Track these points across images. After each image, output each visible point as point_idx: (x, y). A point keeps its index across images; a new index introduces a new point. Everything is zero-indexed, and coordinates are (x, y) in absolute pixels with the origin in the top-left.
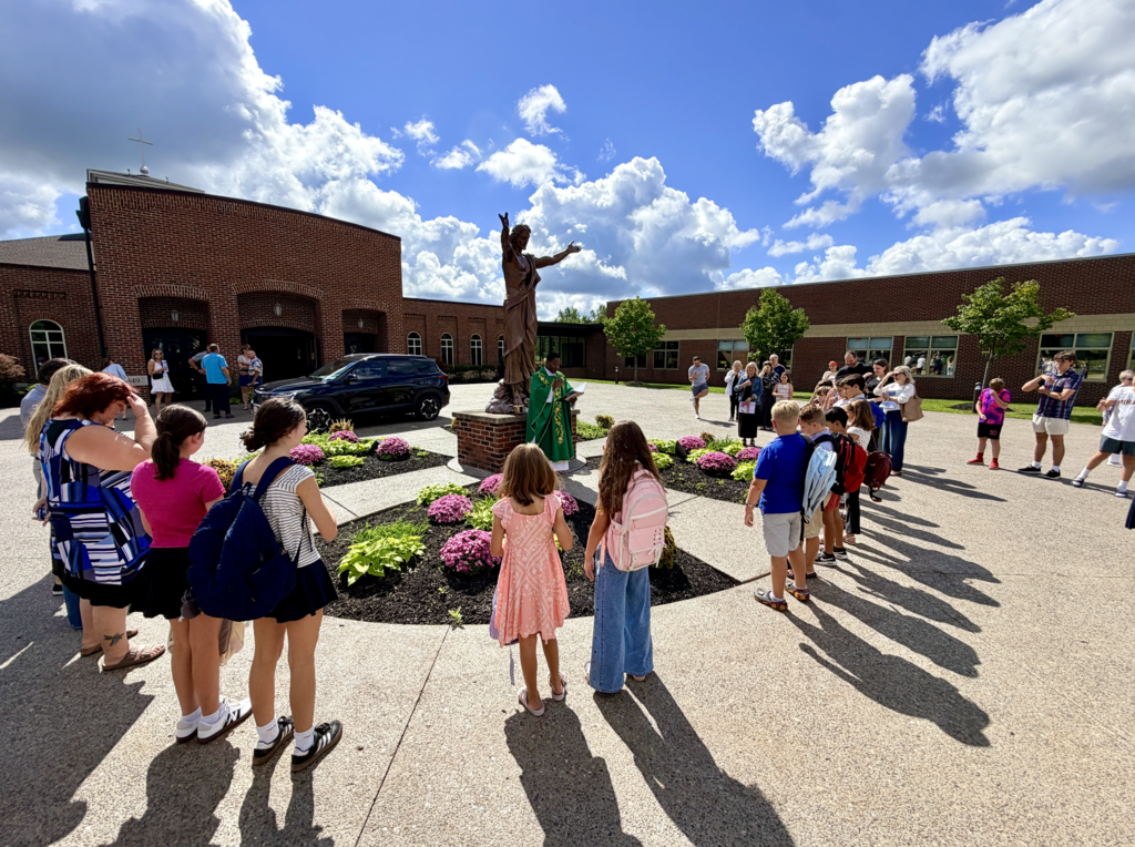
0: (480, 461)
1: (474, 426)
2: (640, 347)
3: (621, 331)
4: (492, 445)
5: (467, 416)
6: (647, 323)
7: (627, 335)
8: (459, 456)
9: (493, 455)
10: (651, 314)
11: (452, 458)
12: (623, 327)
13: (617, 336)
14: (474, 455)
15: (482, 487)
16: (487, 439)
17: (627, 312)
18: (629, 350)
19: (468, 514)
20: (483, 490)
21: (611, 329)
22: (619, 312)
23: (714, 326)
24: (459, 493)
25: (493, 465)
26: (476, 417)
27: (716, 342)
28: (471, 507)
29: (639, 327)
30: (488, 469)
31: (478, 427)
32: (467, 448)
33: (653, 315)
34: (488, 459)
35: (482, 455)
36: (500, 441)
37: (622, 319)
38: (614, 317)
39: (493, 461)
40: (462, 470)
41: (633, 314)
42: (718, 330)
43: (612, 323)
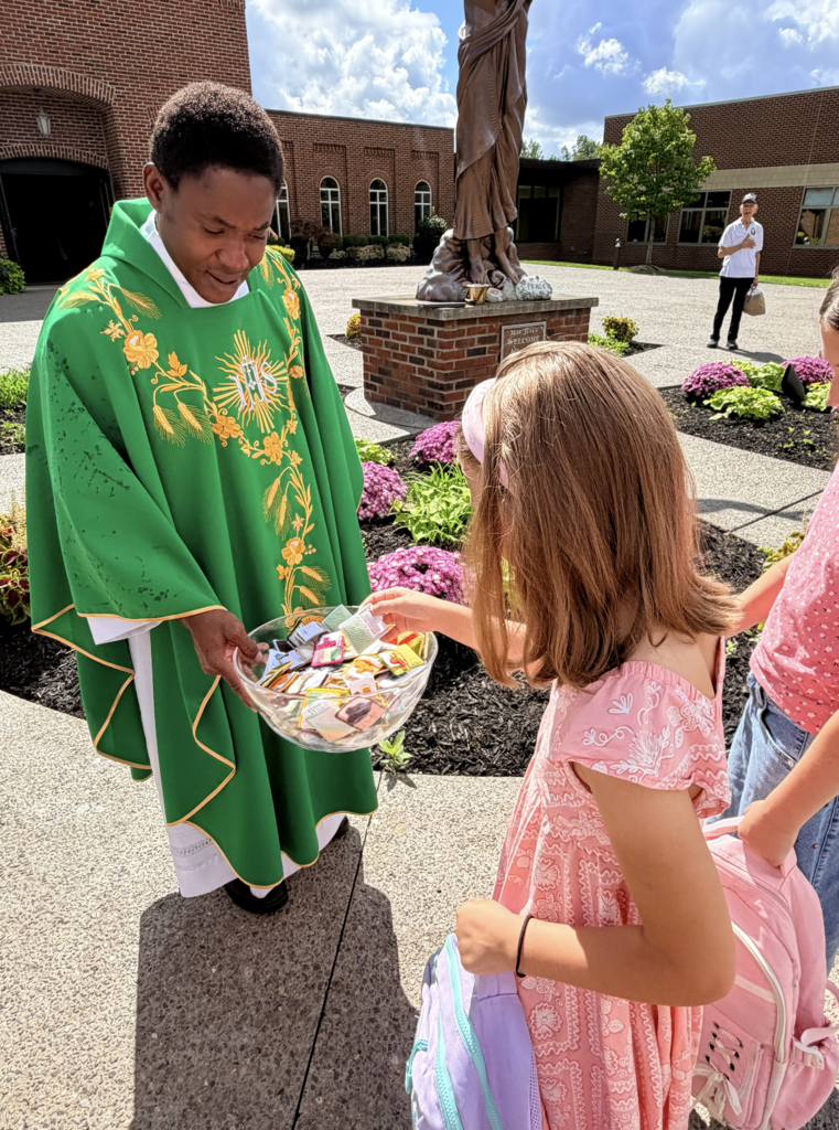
0: (406, 397)
1: (394, 326)
2: (663, 201)
3: (631, 170)
4: (431, 364)
5: (381, 305)
6: (680, 154)
7: (643, 177)
8: (367, 386)
9: (431, 384)
10: (689, 136)
11: (352, 389)
12: (634, 163)
13: (623, 179)
14: (393, 384)
15: (418, 446)
16: (421, 351)
17: (646, 131)
18: (642, 206)
19: (398, 505)
20: (421, 453)
21: (614, 165)
22: (631, 133)
23: (801, 161)
24: (374, 458)
25: (432, 404)
26: (399, 307)
27: (799, 193)
28: (403, 488)
29: (664, 160)
30: (423, 412)
31: (404, 328)
32: (381, 371)
33: (693, 138)
34: (422, 392)
35: (409, 383)
36: (443, 356)
37: (634, 146)
38: (619, 143)
39: (432, 395)
40: (373, 413)
41: (657, 135)
42: (808, 167)
43: (616, 154)
